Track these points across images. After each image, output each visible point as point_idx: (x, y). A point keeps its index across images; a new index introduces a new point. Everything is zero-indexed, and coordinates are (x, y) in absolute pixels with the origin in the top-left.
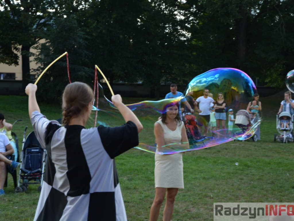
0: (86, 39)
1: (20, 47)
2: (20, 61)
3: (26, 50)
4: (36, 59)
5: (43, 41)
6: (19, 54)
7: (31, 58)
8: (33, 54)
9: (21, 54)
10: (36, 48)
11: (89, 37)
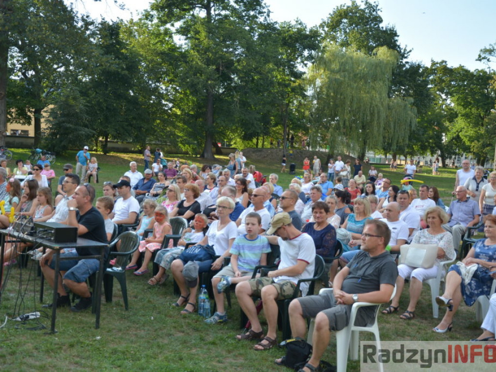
0: (87, 106)
1: (34, 110)
2: (33, 122)
3: (38, 112)
4: (45, 120)
5: (51, 106)
6: (32, 115)
7: (42, 120)
8: (44, 117)
9: (34, 115)
10: (46, 112)
11: (89, 105)
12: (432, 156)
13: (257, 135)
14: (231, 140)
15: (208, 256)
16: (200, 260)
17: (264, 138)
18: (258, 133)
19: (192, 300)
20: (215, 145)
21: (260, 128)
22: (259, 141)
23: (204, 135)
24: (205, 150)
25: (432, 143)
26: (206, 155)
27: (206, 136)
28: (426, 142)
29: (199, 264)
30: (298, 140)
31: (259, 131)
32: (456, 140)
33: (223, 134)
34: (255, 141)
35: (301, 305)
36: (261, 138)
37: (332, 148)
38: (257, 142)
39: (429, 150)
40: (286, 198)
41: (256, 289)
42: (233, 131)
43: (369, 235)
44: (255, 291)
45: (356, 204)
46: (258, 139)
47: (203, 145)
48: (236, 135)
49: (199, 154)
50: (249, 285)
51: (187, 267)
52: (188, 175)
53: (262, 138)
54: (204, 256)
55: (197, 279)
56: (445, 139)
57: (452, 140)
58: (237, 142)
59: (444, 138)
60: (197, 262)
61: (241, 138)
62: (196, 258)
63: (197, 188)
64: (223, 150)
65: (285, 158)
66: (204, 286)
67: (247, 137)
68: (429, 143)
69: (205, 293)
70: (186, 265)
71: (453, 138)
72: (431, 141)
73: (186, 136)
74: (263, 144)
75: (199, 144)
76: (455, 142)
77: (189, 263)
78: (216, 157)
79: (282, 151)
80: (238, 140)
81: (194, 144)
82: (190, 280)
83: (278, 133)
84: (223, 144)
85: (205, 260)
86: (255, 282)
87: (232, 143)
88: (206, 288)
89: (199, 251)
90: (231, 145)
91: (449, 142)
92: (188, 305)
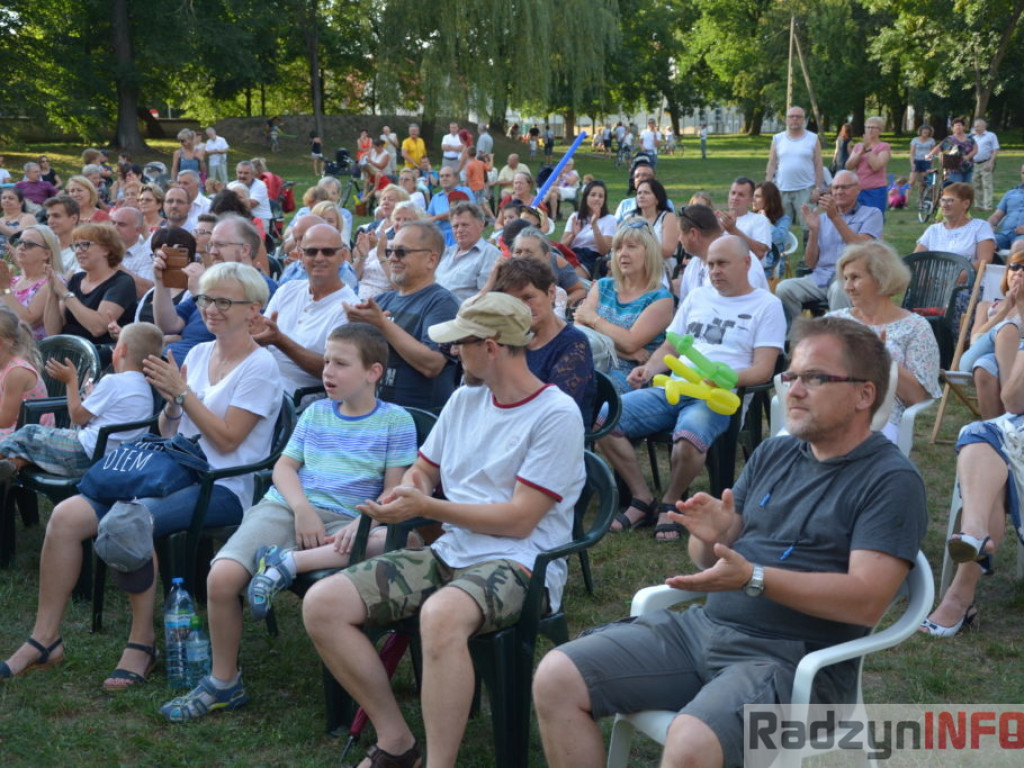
12: (652, 112)
13: (247, 84)
14: (180, 99)
15: (182, 474)
16: (155, 493)
17: (263, 90)
18: (249, 79)
19: (140, 633)
20: (145, 115)
21: (254, 67)
22: (253, 101)
23: (115, 90)
24: (119, 127)
25: (650, 83)
26: (123, 142)
27: (118, 91)
28: (636, 80)
29: (153, 510)
30: (346, 93)
31: (252, 75)
32: (699, 73)
33: (161, 87)
34: (241, 99)
35: (584, 674)
36: (256, 92)
37: (432, 106)
38: (249, 104)
39: (643, 99)
40: (410, 251)
41: (377, 599)
42: (189, 78)
43: (826, 378)
44: (376, 607)
45: (619, 247)
46: (249, 95)
47: (116, 117)
48: (193, 86)
49: (107, 139)
50: (353, 588)
51: (108, 526)
52: (85, 193)
53: (259, 92)
54: (169, 477)
55: (151, 562)
56: (676, 71)
57: (690, 73)
58: (197, 106)
59: (672, 68)
60: (145, 502)
61: (206, 95)
62: (139, 490)
63: (110, 233)
64: (165, 127)
65: (317, 140)
66: (178, 581)
67: (222, 92)
68: (642, 81)
69: (184, 605)
70: (105, 519)
71: (693, 68)
72: (647, 77)
73: (64, 94)
74: (264, 108)
75: (105, 115)
76: (698, 78)
77: (118, 509)
78: (151, 143)
79: (313, 119)
80: (200, 99)
81: (90, 113)
82: (126, 570)
83: (297, 78)
84: (163, 113)
85: (171, 491)
86: (373, 572)
87: (185, 106)
88: (184, 587)
89: (150, 463)
90: (183, 112)
91: (684, 77)
92: (127, 651)
